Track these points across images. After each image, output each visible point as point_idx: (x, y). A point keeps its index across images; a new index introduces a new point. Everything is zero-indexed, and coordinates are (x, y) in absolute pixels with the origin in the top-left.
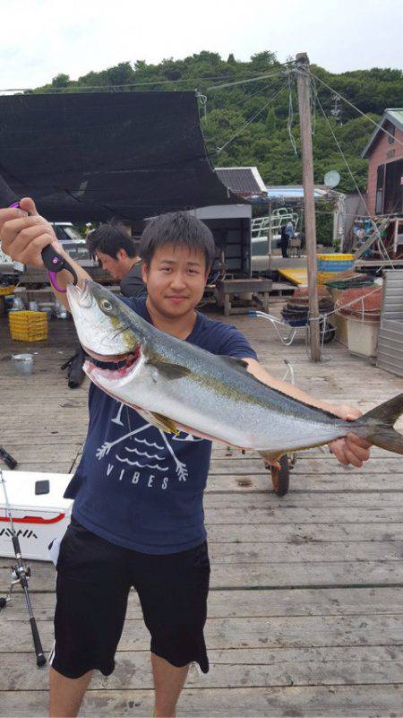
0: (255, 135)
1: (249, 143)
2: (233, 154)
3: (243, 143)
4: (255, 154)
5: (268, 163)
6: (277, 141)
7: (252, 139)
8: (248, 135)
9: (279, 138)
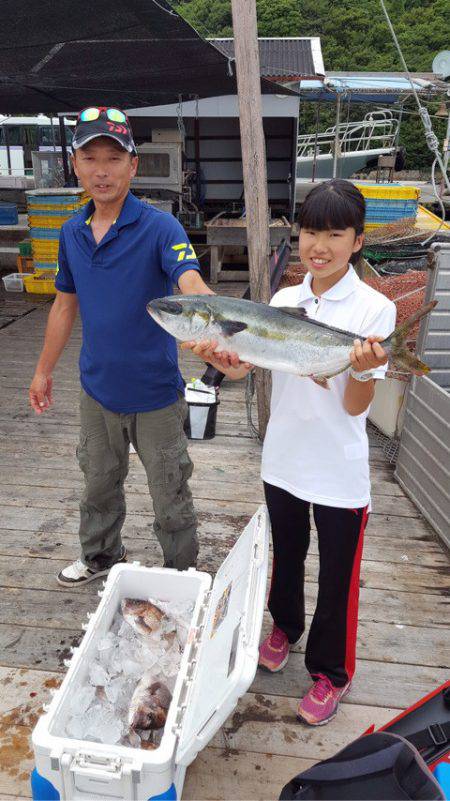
0: (376, 17)
1: (367, 27)
2: (345, 42)
3: (359, 28)
4: (373, 43)
5: (389, 55)
6: (404, 26)
7: (371, 22)
8: (365, 17)
9: (406, 22)
